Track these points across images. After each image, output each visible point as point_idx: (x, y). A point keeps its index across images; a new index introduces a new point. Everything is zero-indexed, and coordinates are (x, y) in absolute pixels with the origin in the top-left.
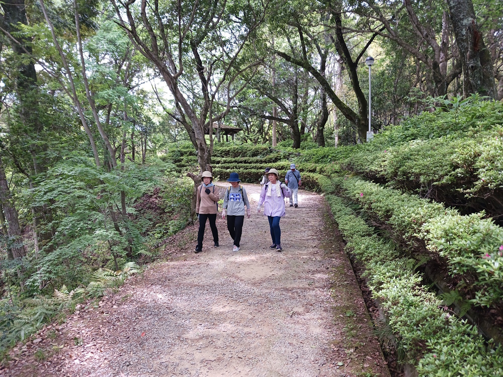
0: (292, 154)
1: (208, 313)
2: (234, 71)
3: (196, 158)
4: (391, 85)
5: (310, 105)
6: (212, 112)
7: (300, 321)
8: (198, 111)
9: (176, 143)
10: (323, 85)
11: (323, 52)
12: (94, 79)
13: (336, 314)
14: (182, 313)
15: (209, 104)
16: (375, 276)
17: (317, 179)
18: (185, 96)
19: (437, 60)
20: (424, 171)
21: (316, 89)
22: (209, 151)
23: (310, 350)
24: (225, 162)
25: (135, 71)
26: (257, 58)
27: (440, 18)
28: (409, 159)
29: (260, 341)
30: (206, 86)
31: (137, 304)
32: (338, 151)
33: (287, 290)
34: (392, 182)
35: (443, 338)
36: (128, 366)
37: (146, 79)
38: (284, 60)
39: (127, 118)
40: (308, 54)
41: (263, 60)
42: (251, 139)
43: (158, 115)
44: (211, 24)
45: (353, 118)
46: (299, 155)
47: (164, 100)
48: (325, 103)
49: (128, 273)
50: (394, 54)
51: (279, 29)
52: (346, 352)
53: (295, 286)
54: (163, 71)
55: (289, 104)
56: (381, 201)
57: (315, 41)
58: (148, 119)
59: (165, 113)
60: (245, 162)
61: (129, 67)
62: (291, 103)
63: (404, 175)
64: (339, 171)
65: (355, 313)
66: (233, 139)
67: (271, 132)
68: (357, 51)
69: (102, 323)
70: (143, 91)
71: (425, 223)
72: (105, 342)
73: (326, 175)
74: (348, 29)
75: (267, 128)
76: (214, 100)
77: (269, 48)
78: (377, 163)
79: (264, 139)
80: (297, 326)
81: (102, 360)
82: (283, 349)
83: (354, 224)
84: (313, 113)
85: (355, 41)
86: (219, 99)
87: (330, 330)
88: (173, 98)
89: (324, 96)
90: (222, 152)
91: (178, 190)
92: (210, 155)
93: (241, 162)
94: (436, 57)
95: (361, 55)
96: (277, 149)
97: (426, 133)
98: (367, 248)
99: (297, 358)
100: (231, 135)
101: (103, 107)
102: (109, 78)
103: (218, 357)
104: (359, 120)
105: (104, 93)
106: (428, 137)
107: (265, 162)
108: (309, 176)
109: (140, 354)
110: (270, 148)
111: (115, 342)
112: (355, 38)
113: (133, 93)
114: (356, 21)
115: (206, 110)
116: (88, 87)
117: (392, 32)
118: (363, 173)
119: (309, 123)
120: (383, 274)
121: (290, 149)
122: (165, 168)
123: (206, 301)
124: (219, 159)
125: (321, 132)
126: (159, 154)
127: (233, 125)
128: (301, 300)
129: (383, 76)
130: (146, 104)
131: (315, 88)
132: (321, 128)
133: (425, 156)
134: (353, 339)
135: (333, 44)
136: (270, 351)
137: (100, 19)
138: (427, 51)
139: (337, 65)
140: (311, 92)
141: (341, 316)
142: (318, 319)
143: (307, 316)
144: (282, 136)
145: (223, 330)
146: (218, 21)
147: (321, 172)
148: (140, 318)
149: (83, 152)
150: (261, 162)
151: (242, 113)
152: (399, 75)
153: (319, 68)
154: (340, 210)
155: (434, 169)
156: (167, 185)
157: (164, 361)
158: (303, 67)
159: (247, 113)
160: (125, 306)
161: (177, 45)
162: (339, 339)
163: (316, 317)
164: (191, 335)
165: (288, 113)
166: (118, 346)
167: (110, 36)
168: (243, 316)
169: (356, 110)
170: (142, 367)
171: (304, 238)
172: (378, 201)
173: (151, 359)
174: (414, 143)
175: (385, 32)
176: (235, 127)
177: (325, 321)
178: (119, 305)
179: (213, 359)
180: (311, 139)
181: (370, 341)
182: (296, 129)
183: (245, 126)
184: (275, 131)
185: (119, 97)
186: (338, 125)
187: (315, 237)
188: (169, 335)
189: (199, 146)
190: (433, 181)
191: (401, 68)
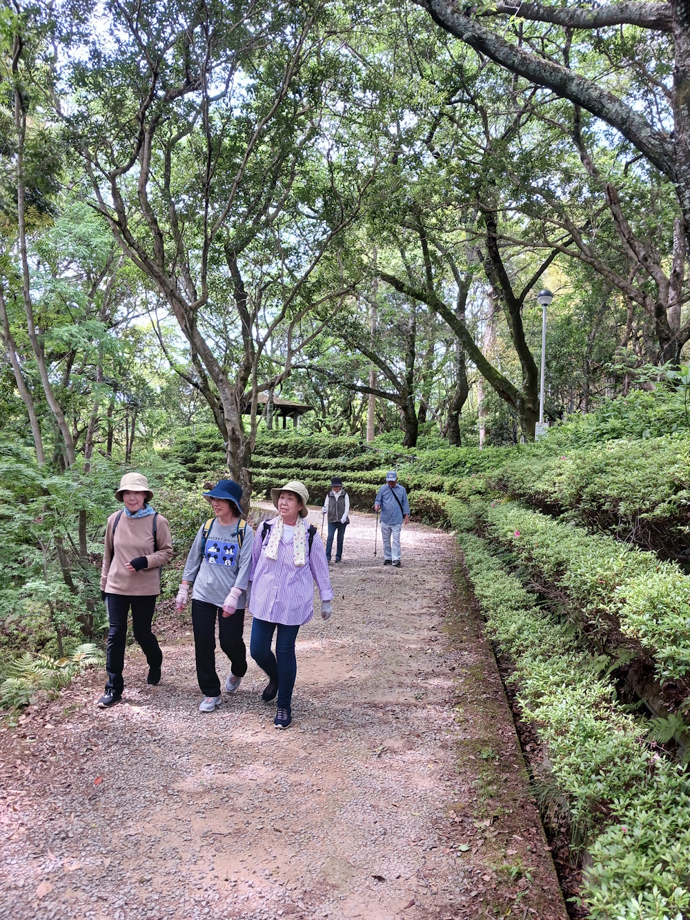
0: (401, 456)
1: (225, 744)
2: (301, 303)
3: (224, 456)
4: (582, 342)
5: (437, 371)
6: (257, 374)
7: (396, 764)
8: (234, 372)
9: (190, 427)
10: (460, 337)
11: (462, 277)
12: (47, 304)
13: (463, 754)
14: (175, 742)
15: (252, 361)
16: (529, 682)
17: (444, 504)
18: (210, 343)
19: (662, 302)
20: (627, 493)
21: (448, 343)
22: (249, 443)
23: (411, 820)
24: (278, 466)
25: (123, 294)
26: (345, 281)
27: (670, 229)
28: (602, 471)
29: (317, 799)
30: (250, 327)
31: (92, 721)
32: (483, 455)
33: (375, 706)
34: (571, 513)
35: (642, 797)
36: (63, 839)
37: (140, 309)
38: (393, 289)
39: (103, 379)
40: (435, 281)
41: (353, 287)
42: (328, 427)
43: (161, 376)
44: (263, 218)
45: (512, 397)
46: (413, 459)
47: (174, 350)
48: (462, 369)
49: (81, 664)
50: (589, 287)
51: (385, 234)
52: (476, 825)
53: (391, 700)
54: (172, 295)
55: (399, 367)
56: (548, 546)
57: (449, 257)
58: (141, 382)
59: (173, 372)
60: (315, 467)
61: (111, 286)
62: (402, 365)
63: (593, 501)
64: (483, 491)
65: (498, 754)
66: (295, 425)
67: (365, 416)
68: (525, 279)
69: (22, 757)
70: (134, 332)
71: (620, 585)
72: (24, 793)
73: (461, 498)
74: (508, 239)
75: (359, 407)
76: (263, 353)
77: (366, 267)
78: (547, 477)
79: (353, 427)
80: (389, 775)
81: (14, 827)
82: (360, 817)
83: (501, 587)
84: (443, 385)
85: (520, 262)
86: (273, 351)
87: (448, 783)
88: (188, 345)
89: (462, 355)
90: (274, 446)
91: (187, 512)
92: (249, 452)
93: (308, 467)
94: (662, 296)
95: (530, 285)
96: (374, 447)
97: (637, 429)
98: (520, 631)
99: (385, 834)
100: (291, 416)
101: (59, 356)
102: (74, 304)
103: (237, 827)
104: (523, 401)
105: (63, 331)
106: (640, 435)
107: (352, 469)
108: (431, 499)
109: (89, 818)
110: (361, 443)
111: (43, 793)
112: (522, 256)
113: (117, 333)
114: (523, 227)
115: (247, 369)
116: (32, 318)
117: (586, 249)
118: (524, 495)
119: (433, 403)
120: (544, 678)
121: (398, 448)
122: (166, 473)
123: (222, 722)
124: (266, 460)
125: (454, 419)
126: (158, 447)
127: (296, 400)
128: (399, 725)
129: (568, 325)
130: (138, 354)
131: (446, 341)
132: (454, 413)
133: (629, 468)
134: (490, 802)
135: (482, 264)
136: (335, 820)
137: (65, 198)
138: (646, 285)
139: (487, 302)
140: (440, 349)
141: (472, 757)
142: (428, 762)
143: (409, 756)
144: (384, 424)
145: (250, 776)
146: (277, 213)
147: (453, 491)
148: (94, 748)
149: (13, 435)
150: (345, 468)
151: (313, 379)
152: (598, 325)
153: (455, 306)
154: (479, 562)
155: (643, 490)
156: (167, 504)
157: (132, 832)
158: (425, 302)
159: (323, 379)
160: (70, 726)
161: (200, 252)
162: (466, 799)
163: (424, 758)
164: (189, 783)
165: (396, 383)
166: (49, 802)
167: (80, 229)
168: (289, 752)
169: (518, 382)
170: (90, 842)
171: (414, 612)
172: (543, 545)
173: (108, 828)
174: (614, 445)
175: (573, 247)
176: (300, 404)
177: (441, 766)
178: (58, 723)
179: (226, 831)
180: (437, 431)
181: (523, 807)
182: (410, 412)
183: (319, 403)
184: (371, 415)
185: (90, 339)
186: (487, 409)
187: (434, 611)
188: (147, 783)
189: (230, 433)
190: (641, 511)
191: (601, 313)
